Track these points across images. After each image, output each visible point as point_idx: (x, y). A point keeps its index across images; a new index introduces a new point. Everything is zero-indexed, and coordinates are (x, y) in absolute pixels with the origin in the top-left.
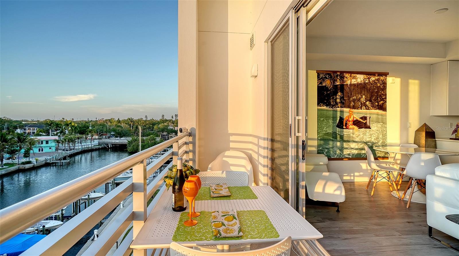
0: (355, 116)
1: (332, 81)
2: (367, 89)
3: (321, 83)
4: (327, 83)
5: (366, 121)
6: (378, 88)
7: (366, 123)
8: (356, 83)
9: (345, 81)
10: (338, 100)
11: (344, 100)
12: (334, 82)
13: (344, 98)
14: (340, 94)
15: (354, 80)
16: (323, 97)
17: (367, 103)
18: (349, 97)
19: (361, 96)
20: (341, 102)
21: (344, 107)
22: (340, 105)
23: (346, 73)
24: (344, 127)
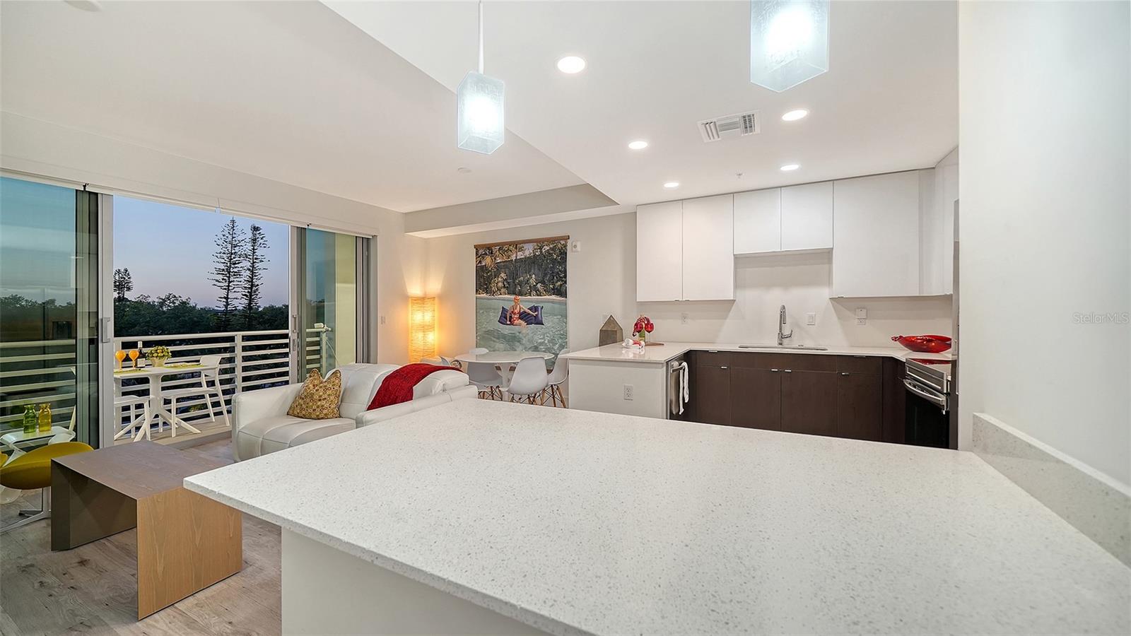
0: (522, 306)
1: (493, 258)
2: (538, 265)
3: (480, 262)
4: (488, 261)
5: (536, 313)
6: (554, 261)
7: (536, 317)
8: (523, 257)
9: (509, 257)
10: (500, 284)
11: (508, 283)
12: (495, 259)
13: (509, 281)
14: (503, 275)
15: (521, 253)
16: (482, 280)
17: (539, 285)
18: (514, 280)
19: (530, 275)
20: (504, 287)
21: (508, 294)
22: (503, 290)
23: (510, 244)
24: (508, 323)
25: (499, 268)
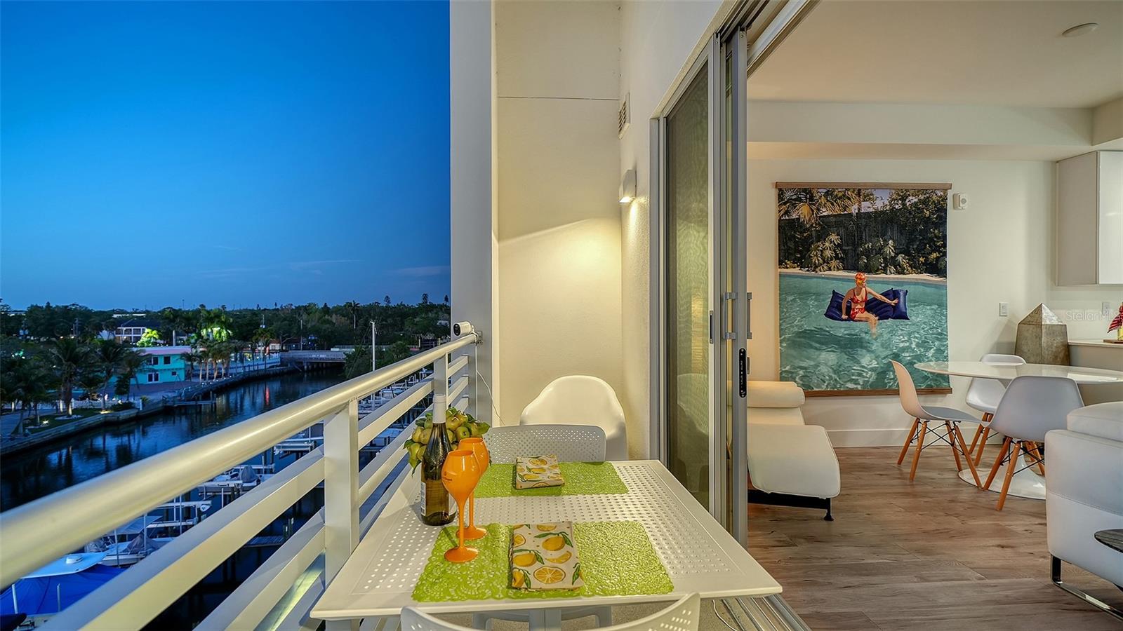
0: (869, 290)
1: (813, 207)
2: (899, 225)
3: (787, 213)
4: (803, 212)
6: (926, 221)
8: (871, 210)
9: (845, 208)
10: (828, 253)
11: (844, 251)
12: (818, 210)
13: (844, 248)
14: (833, 237)
15: (868, 204)
16: (791, 245)
17: (900, 258)
18: (855, 246)
19: (884, 241)
20: (837, 257)
21: (845, 269)
22: (834, 263)
23: (848, 187)
24: (844, 317)
25: (826, 226)
